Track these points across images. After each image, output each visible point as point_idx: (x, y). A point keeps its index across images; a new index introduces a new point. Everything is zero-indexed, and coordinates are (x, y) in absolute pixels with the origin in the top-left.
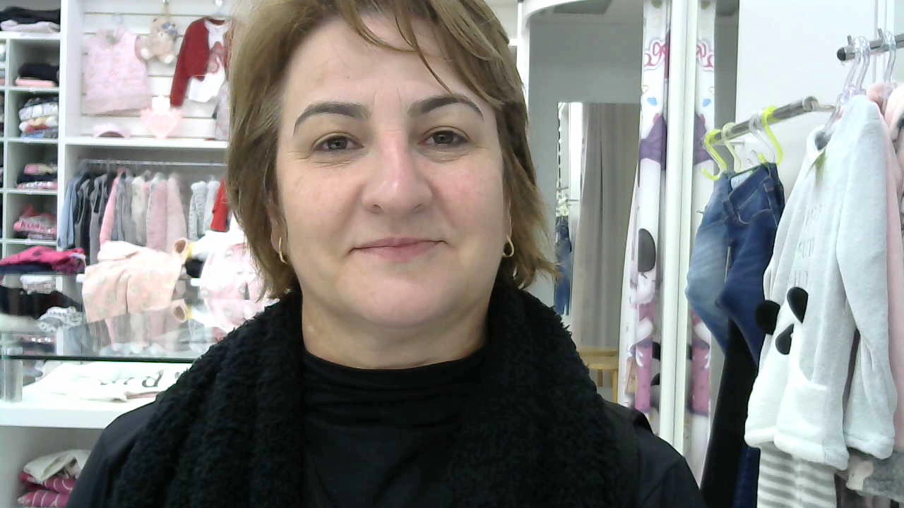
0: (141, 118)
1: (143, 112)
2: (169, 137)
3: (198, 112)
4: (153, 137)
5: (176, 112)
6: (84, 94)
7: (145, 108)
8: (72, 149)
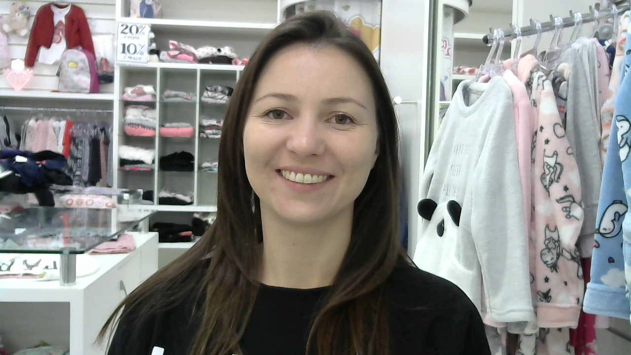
0: (3, 75)
1: (4, 71)
2: (25, 89)
3: (46, 72)
4: (12, 89)
5: (30, 71)
7: (6, 68)
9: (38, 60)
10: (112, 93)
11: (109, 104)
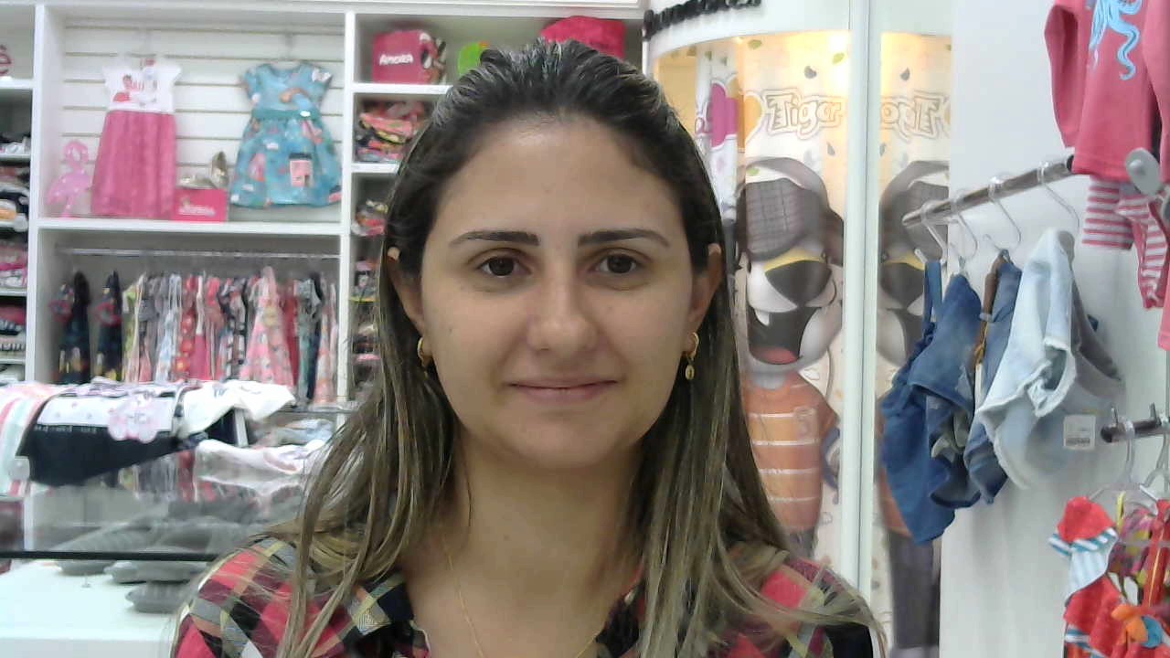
8: (46, 233)
10: (338, 222)
11: (331, 243)
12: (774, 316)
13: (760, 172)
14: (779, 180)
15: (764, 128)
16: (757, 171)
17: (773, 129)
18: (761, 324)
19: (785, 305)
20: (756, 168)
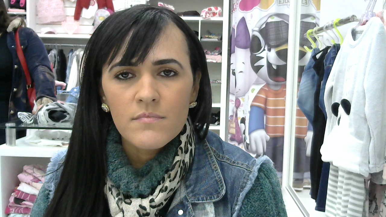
0: (62, 25)
1: (62, 23)
2: (74, 34)
3: (86, 23)
4: (67, 33)
5: (76, 23)
6: (37, 15)
7: (64, 21)
9: (81, 16)
12: (278, 66)
13: (275, 19)
14: (280, 21)
15: (276, 4)
16: (274, 18)
17: (279, 4)
18: (274, 69)
19: (282, 63)
20: (274, 16)
